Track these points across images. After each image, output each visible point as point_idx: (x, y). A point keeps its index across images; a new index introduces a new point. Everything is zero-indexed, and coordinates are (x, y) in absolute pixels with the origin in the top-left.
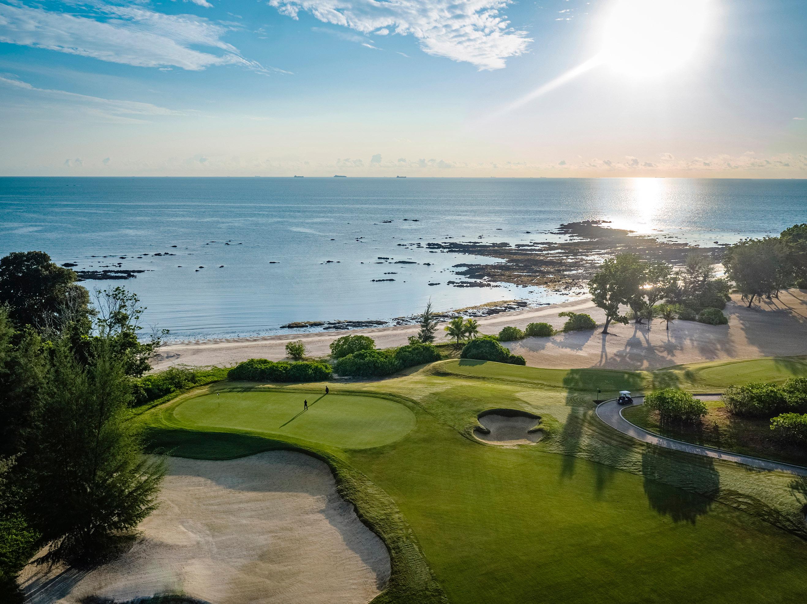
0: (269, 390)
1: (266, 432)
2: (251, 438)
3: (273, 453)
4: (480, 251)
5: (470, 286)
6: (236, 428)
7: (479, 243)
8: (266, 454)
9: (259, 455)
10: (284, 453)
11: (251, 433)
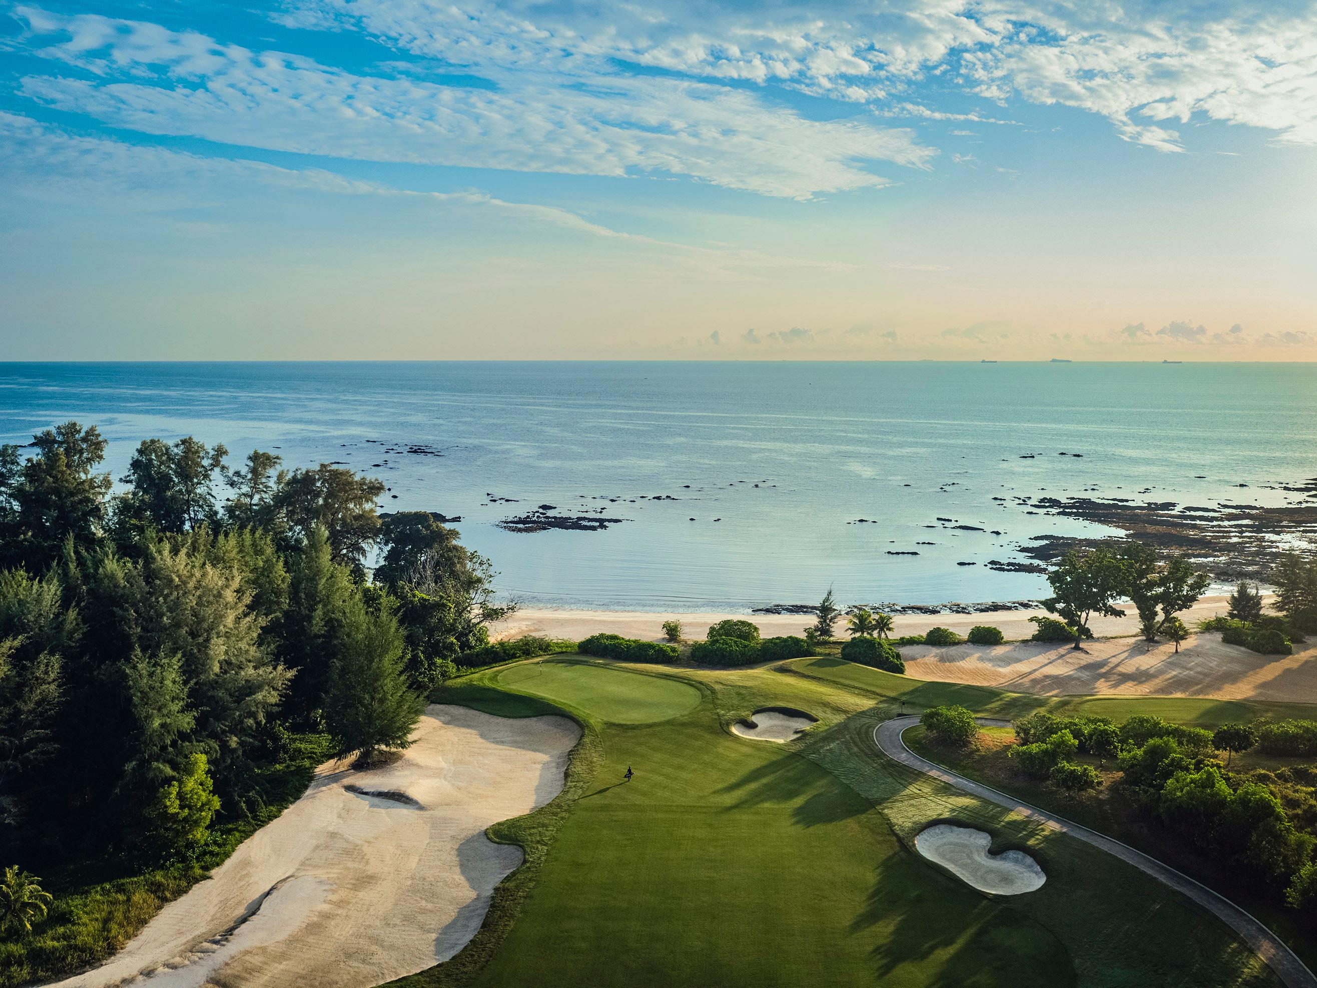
0: (597, 665)
1: (557, 699)
2: (542, 703)
3: (550, 717)
4: (1106, 516)
5: (1016, 570)
6: (537, 693)
7: (1127, 501)
8: (545, 718)
9: (539, 717)
10: (558, 718)
11: (545, 699)
